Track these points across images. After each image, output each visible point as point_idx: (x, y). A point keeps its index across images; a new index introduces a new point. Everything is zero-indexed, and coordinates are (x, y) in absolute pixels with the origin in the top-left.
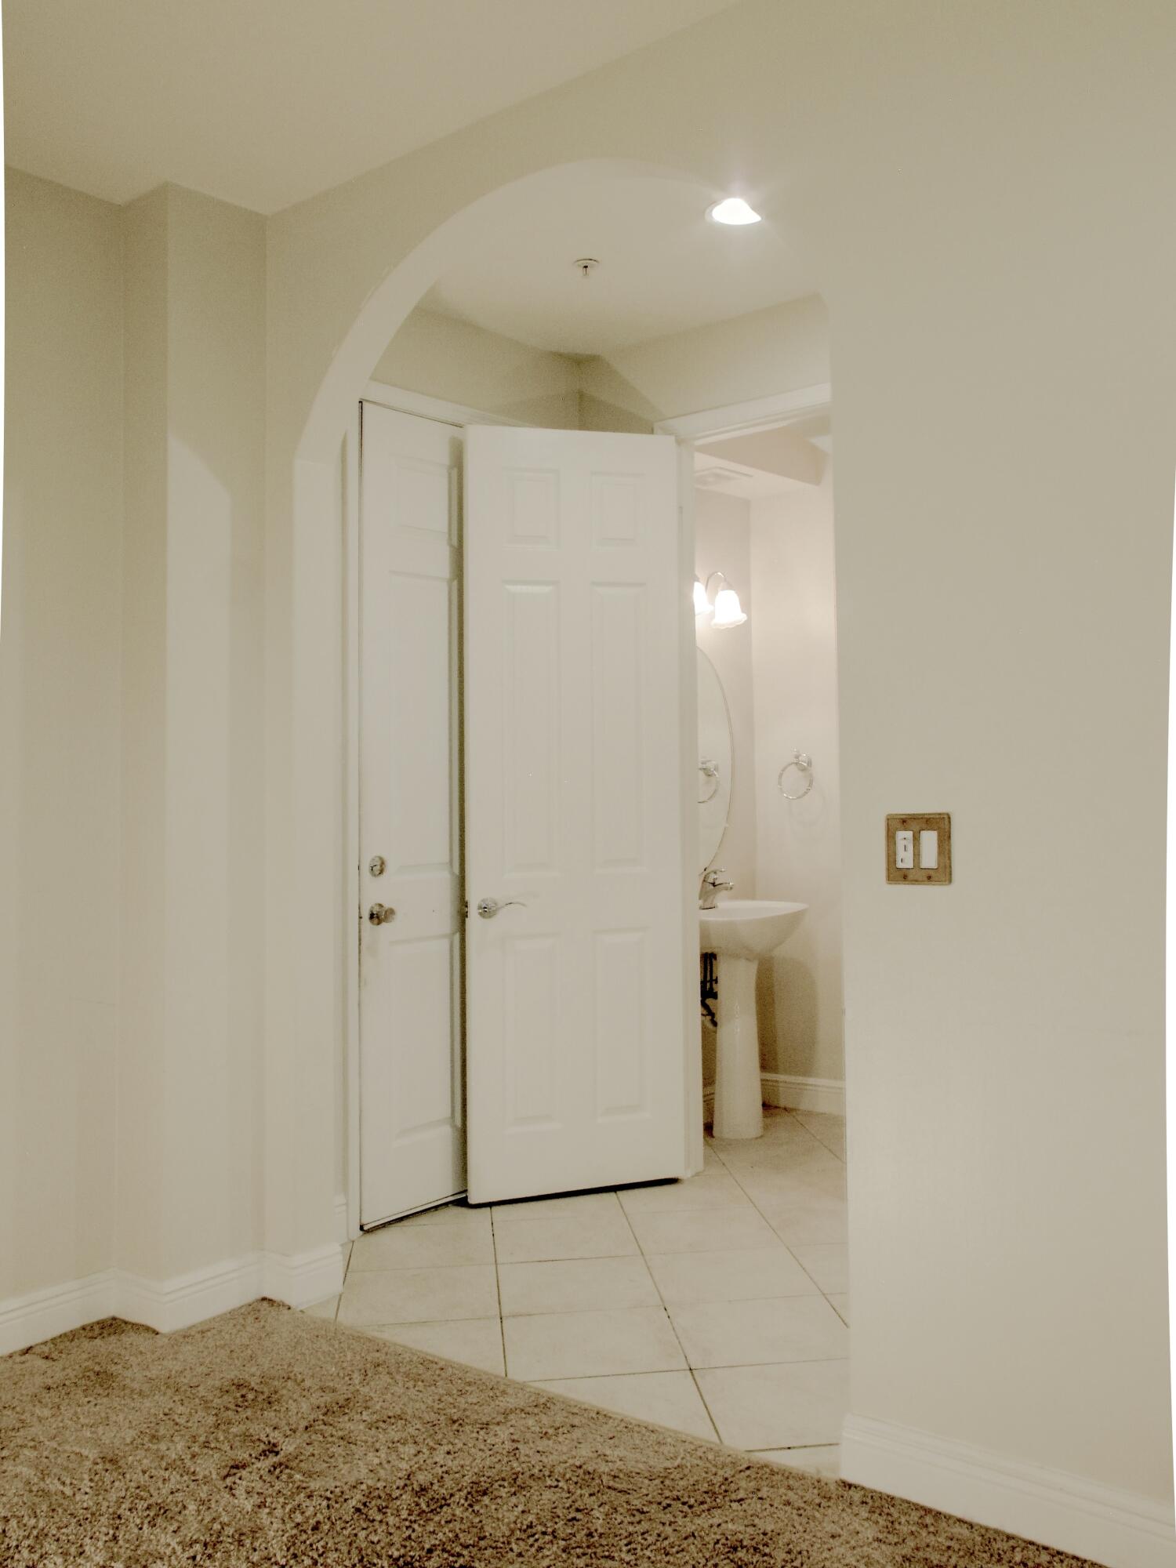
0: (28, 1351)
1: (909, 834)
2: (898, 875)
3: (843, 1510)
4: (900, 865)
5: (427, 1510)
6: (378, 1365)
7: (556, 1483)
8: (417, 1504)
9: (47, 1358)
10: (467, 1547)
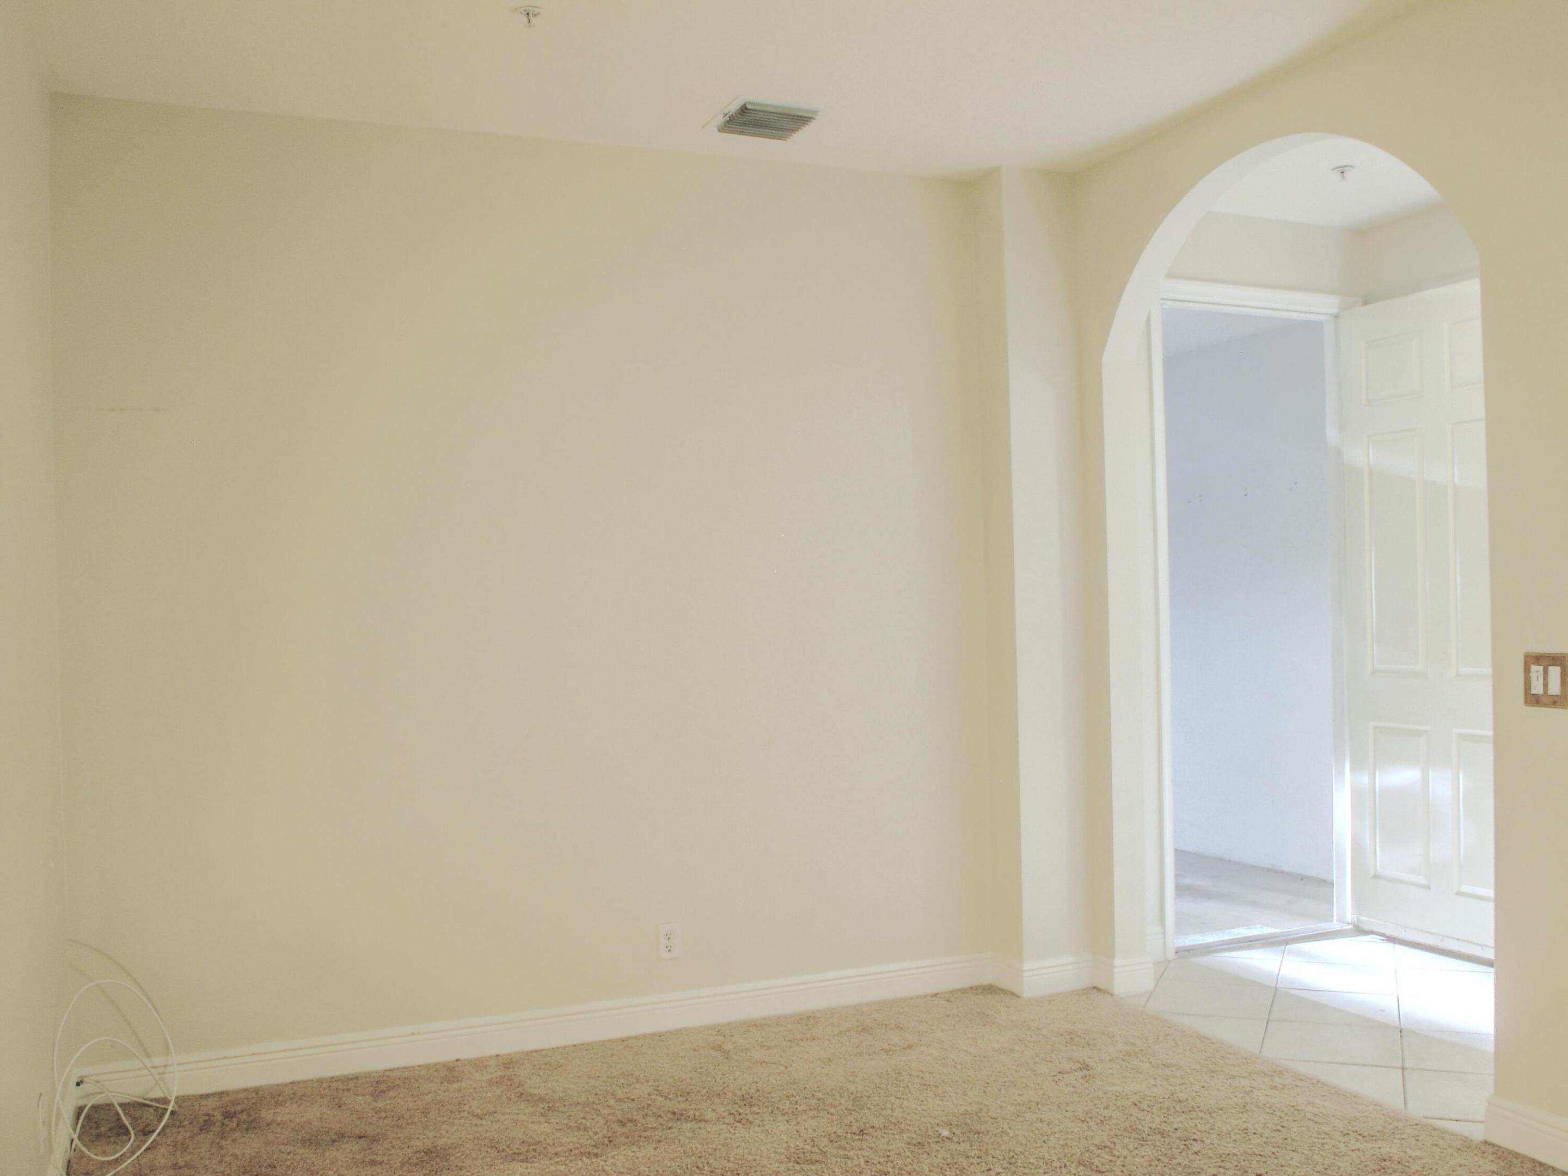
0: (936, 995)
1: (1541, 668)
2: (1533, 700)
3: (1476, 1155)
4: (1533, 691)
5: (1180, 1110)
6: (1168, 1035)
7: (1272, 1112)
8: (1174, 1107)
9: (948, 1001)
10: (1200, 1131)
